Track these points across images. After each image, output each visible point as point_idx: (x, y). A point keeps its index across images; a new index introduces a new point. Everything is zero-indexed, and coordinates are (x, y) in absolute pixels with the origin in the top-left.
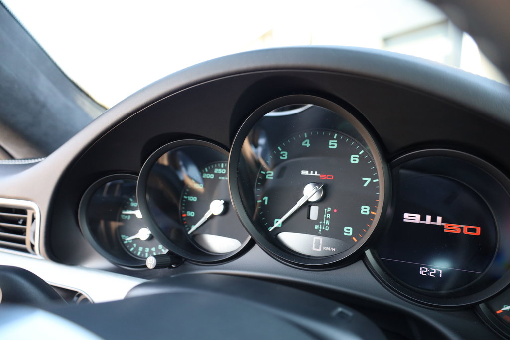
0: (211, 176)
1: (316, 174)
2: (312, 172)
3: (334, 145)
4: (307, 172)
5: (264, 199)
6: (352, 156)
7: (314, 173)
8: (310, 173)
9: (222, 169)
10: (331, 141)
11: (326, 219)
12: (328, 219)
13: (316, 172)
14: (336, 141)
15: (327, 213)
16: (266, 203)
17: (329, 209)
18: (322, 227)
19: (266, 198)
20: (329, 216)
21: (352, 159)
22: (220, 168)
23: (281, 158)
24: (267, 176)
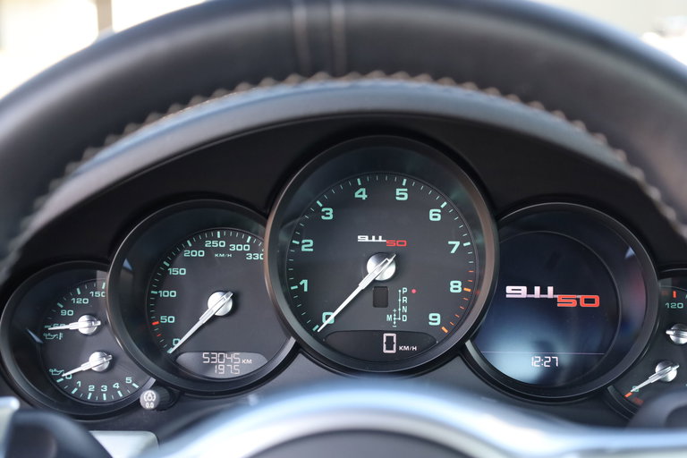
0: (201, 254)
1: (380, 240)
2: (374, 237)
3: (403, 196)
4: (367, 237)
5: (301, 283)
6: (431, 211)
7: (377, 238)
8: (370, 238)
9: (219, 240)
10: (398, 190)
11: (402, 305)
12: (405, 304)
13: (380, 237)
14: (406, 190)
15: (402, 295)
16: (306, 290)
17: (405, 290)
18: (397, 317)
19: (305, 282)
20: (405, 300)
21: (431, 215)
22: (215, 238)
23: (323, 217)
24: (303, 247)
